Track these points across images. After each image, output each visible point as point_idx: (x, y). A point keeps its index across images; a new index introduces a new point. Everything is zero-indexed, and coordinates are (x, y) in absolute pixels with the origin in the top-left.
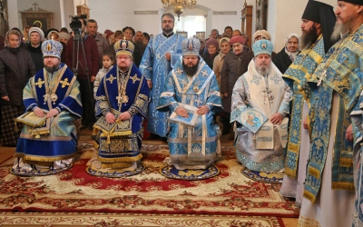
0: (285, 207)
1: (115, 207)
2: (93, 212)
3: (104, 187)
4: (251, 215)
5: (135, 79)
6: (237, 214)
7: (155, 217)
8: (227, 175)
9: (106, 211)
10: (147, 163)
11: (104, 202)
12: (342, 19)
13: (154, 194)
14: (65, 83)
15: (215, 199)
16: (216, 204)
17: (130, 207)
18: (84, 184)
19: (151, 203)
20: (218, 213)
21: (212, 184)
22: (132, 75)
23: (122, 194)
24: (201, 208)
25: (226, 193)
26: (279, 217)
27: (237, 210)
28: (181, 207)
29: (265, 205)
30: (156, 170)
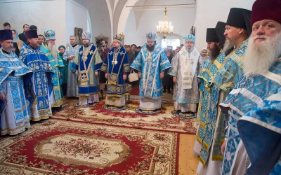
0: (184, 129)
1: (107, 123)
2: (98, 124)
3: (107, 114)
4: (166, 131)
5: (122, 53)
6: (160, 131)
7: (122, 129)
8: (164, 113)
9: (103, 124)
10: (130, 105)
11: (104, 120)
12: (229, 39)
13: (127, 119)
14: (91, 52)
15: (153, 123)
16: (152, 125)
17: (114, 124)
18: (99, 112)
19: (124, 122)
20: (151, 129)
21: (155, 117)
22: (120, 51)
23: (113, 117)
24: (145, 127)
25: (160, 121)
26: (179, 133)
27: (161, 128)
28: (136, 125)
29: (175, 127)
30: (133, 108)
